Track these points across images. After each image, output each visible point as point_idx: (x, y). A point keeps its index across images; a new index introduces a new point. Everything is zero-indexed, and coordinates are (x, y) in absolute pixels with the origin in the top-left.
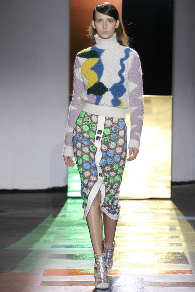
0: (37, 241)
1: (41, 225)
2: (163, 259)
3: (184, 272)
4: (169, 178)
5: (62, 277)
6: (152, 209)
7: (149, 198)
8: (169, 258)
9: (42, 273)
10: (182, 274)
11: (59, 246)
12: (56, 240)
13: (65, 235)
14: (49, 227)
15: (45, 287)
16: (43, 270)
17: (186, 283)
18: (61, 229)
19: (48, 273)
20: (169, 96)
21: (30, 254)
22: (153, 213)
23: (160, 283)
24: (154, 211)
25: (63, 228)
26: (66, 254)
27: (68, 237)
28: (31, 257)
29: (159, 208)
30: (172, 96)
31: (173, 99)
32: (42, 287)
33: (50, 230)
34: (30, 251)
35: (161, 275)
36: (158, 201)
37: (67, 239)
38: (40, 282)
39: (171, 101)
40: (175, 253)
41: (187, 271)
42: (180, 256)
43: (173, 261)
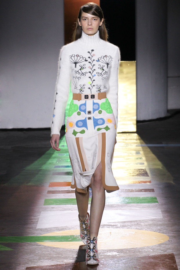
0: (45, 163)
1: (48, 152)
2: (131, 173)
3: (145, 182)
4: (135, 118)
5: (61, 187)
6: (123, 140)
7: (121, 132)
8: (135, 173)
9: (48, 185)
10: (144, 184)
11: (59, 167)
12: (57, 162)
13: (64, 159)
14: (53, 154)
15: (50, 195)
16: (49, 183)
17: (147, 189)
18: (61, 155)
19: (53, 185)
20: (133, 61)
21: (41, 173)
22: (124, 142)
23: (129, 190)
24: (125, 141)
25: (63, 154)
26: (65, 172)
27: (65, 160)
28: (41, 174)
29: (128, 139)
30: (135, 61)
31: (137, 63)
32: (48, 195)
33: (53, 156)
34: (40, 170)
35: (130, 185)
36: (127, 134)
37: (65, 162)
38: (47, 191)
39: (135, 64)
40: (139, 170)
41: (147, 181)
42: (143, 172)
43: (138, 175)
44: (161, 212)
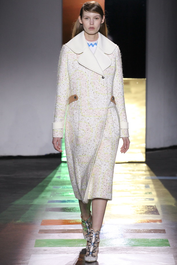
0: (37, 197)
1: (40, 184)
2: (138, 211)
3: (155, 221)
4: (144, 145)
5: (56, 226)
6: (130, 171)
7: (127, 161)
8: (143, 210)
9: (40, 223)
10: (154, 223)
11: (54, 202)
12: (52, 196)
13: (59, 192)
14: (46, 186)
15: (42, 234)
16: (41, 221)
17: (157, 230)
18: (56, 188)
20: (143, 79)
21: (31, 208)
22: (131, 174)
23: (136, 230)
24: (131, 172)
25: (58, 186)
26: (60, 208)
27: (61, 194)
28: (32, 210)
29: (135, 170)
31: (147, 82)
32: (40, 235)
33: (47, 188)
34: (31, 205)
35: (136, 225)
36: (135, 164)
37: (60, 196)
38: (38, 230)
39: (145, 82)
40: (148, 206)
41: (158, 220)
42: (152, 209)
43: (146, 213)
44: (173, 258)
